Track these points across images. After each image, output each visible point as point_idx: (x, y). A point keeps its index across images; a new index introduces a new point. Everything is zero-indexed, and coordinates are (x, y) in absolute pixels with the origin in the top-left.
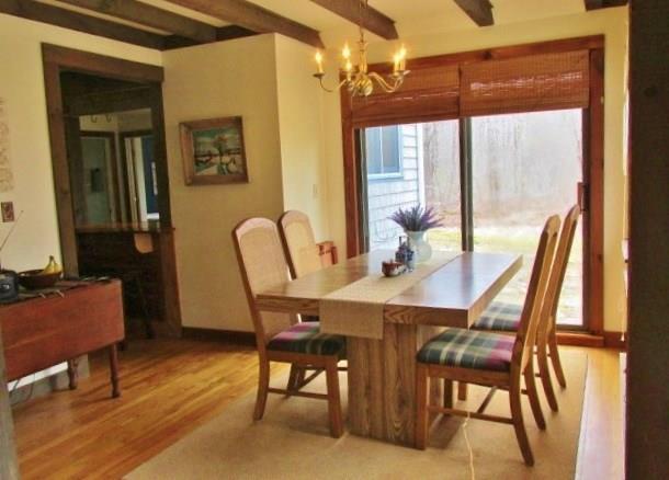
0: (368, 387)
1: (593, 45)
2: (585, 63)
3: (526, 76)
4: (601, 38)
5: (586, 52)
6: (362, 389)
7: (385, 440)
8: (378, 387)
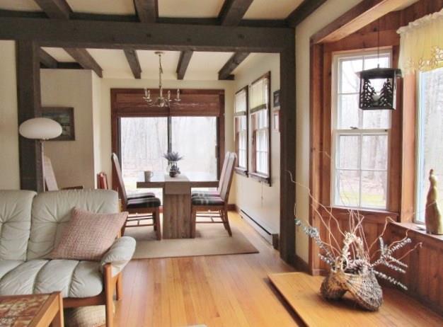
0: (172, 218)
1: (221, 93)
2: (218, 100)
3: (196, 102)
4: (223, 91)
5: (218, 96)
6: (169, 219)
7: (178, 237)
8: (175, 218)
